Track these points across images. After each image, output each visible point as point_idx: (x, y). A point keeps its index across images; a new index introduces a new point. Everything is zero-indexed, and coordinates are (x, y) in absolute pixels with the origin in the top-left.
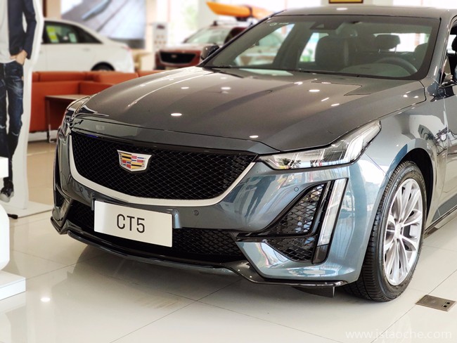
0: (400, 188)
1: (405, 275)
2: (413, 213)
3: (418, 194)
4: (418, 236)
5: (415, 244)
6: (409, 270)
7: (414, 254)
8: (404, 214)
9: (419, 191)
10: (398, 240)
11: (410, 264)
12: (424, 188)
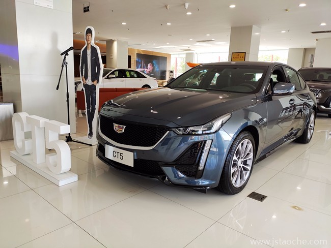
0: (240, 144)
1: (243, 182)
2: (248, 154)
3: (250, 146)
4: (251, 165)
5: (249, 168)
6: (245, 180)
7: (248, 172)
8: (243, 155)
9: (251, 144)
10: (240, 167)
11: (246, 177)
12: (254, 142)
